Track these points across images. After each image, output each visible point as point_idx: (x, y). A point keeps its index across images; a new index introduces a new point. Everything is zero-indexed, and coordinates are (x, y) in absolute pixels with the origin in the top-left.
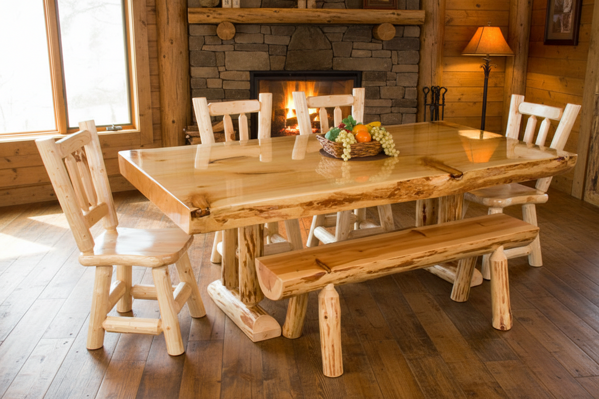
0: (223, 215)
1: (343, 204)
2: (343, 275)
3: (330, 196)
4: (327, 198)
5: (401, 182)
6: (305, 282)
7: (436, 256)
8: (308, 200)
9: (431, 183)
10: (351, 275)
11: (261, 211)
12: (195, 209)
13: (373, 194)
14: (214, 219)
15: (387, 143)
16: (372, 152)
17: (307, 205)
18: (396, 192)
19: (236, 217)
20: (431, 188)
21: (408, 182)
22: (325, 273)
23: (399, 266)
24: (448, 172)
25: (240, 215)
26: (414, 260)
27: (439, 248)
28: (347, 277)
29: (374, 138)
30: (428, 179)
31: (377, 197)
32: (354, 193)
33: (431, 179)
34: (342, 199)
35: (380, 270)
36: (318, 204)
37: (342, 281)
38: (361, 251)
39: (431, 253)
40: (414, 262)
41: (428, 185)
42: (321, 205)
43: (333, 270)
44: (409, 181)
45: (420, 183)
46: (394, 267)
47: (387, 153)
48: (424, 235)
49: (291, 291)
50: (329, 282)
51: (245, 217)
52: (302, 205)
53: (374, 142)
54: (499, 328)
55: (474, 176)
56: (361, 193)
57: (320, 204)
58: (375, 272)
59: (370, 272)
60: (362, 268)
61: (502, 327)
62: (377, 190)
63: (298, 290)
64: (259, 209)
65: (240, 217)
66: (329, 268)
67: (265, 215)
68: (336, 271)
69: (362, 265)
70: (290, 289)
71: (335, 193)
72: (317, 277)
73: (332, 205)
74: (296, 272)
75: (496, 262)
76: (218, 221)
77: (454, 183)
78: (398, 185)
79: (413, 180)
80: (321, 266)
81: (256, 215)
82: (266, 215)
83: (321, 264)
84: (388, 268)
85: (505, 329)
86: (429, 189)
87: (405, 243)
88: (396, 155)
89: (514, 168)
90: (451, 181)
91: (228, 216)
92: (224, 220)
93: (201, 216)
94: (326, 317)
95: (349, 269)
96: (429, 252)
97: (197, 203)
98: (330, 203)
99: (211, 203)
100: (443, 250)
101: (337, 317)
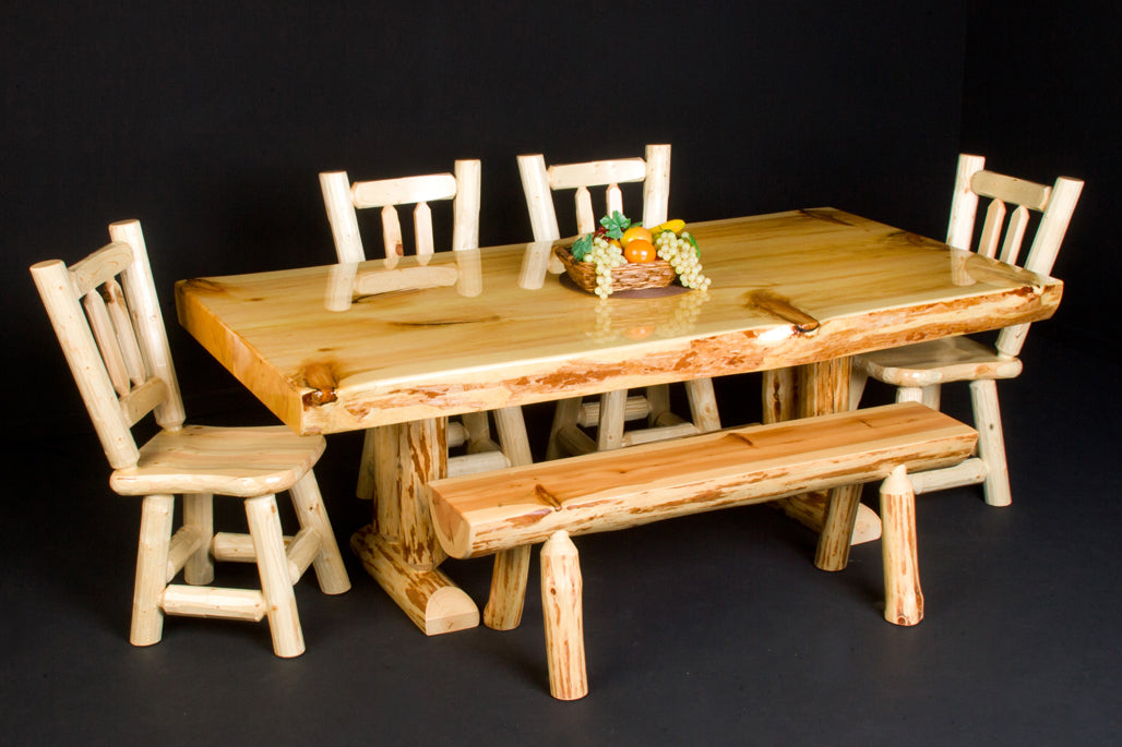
0: (361, 401)
1: (586, 381)
2: (584, 514)
3: (560, 366)
4: (555, 371)
5: (697, 341)
6: (514, 526)
7: (765, 482)
8: (519, 375)
9: (755, 341)
10: (599, 514)
11: (432, 395)
12: (310, 391)
13: (644, 363)
14: (345, 411)
15: (685, 264)
16: (656, 281)
17: (518, 384)
18: (689, 360)
19: (385, 405)
20: (759, 351)
21: (713, 341)
22: (550, 512)
23: (694, 500)
24: (792, 321)
25: (394, 402)
26: (723, 490)
27: (772, 468)
28: (591, 519)
29: (660, 254)
30: (750, 334)
31: (653, 369)
32: (605, 361)
33: (755, 333)
34: (584, 372)
35: (655, 507)
36: (538, 381)
37: (582, 526)
38: (623, 472)
39: (755, 477)
40: (721, 493)
41: (752, 346)
42: (544, 383)
43: (565, 505)
44: (713, 338)
45: (735, 342)
46: (681, 503)
47: (685, 284)
48: (750, 443)
49: (487, 542)
50: (559, 528)
51: (401, 405)
52: (507, 383)
53: (660, 263)
54: (895, 621)
55: (844, 329)
56: (620, 361)
57: (541, 383)
58: (645, 511)
59: (636, 511)
60: (620, 503)
61: (901, 620)
62: (649, 355)
63: (499, 540)
64: (427, 390)
65: (393, 406)
66: (559, 504)
67: (437, 401)
68: (569, 508)
69: (619, 498)
70: (486, 539)
71: (571, 362)
72: (535, 519)
73: (566, 384)
74: (498, 508)
75: (889, 496)
76: (352, 412)
77: (802, 341)
78: (694, 346)
79: (721, 336)
80: (544, 499)
81: (421, 401)
82: (441, 402)
83: (545, 495)
84: (671, 504)
85: (906, 624)
86: (753, 355)
87: (708, 459)
88: (704, 288)
89: (927, 311)
90: (795, 338)
91: (370, 404)
92: (363, 411)
93: (322, 404)
94: (553, 591)
95: (596, 504)
96: (750, 475)
97: (315, 380)
98: (560, 381)
99: (339, 379)
100: (779, 472)
101: (574, 591)
